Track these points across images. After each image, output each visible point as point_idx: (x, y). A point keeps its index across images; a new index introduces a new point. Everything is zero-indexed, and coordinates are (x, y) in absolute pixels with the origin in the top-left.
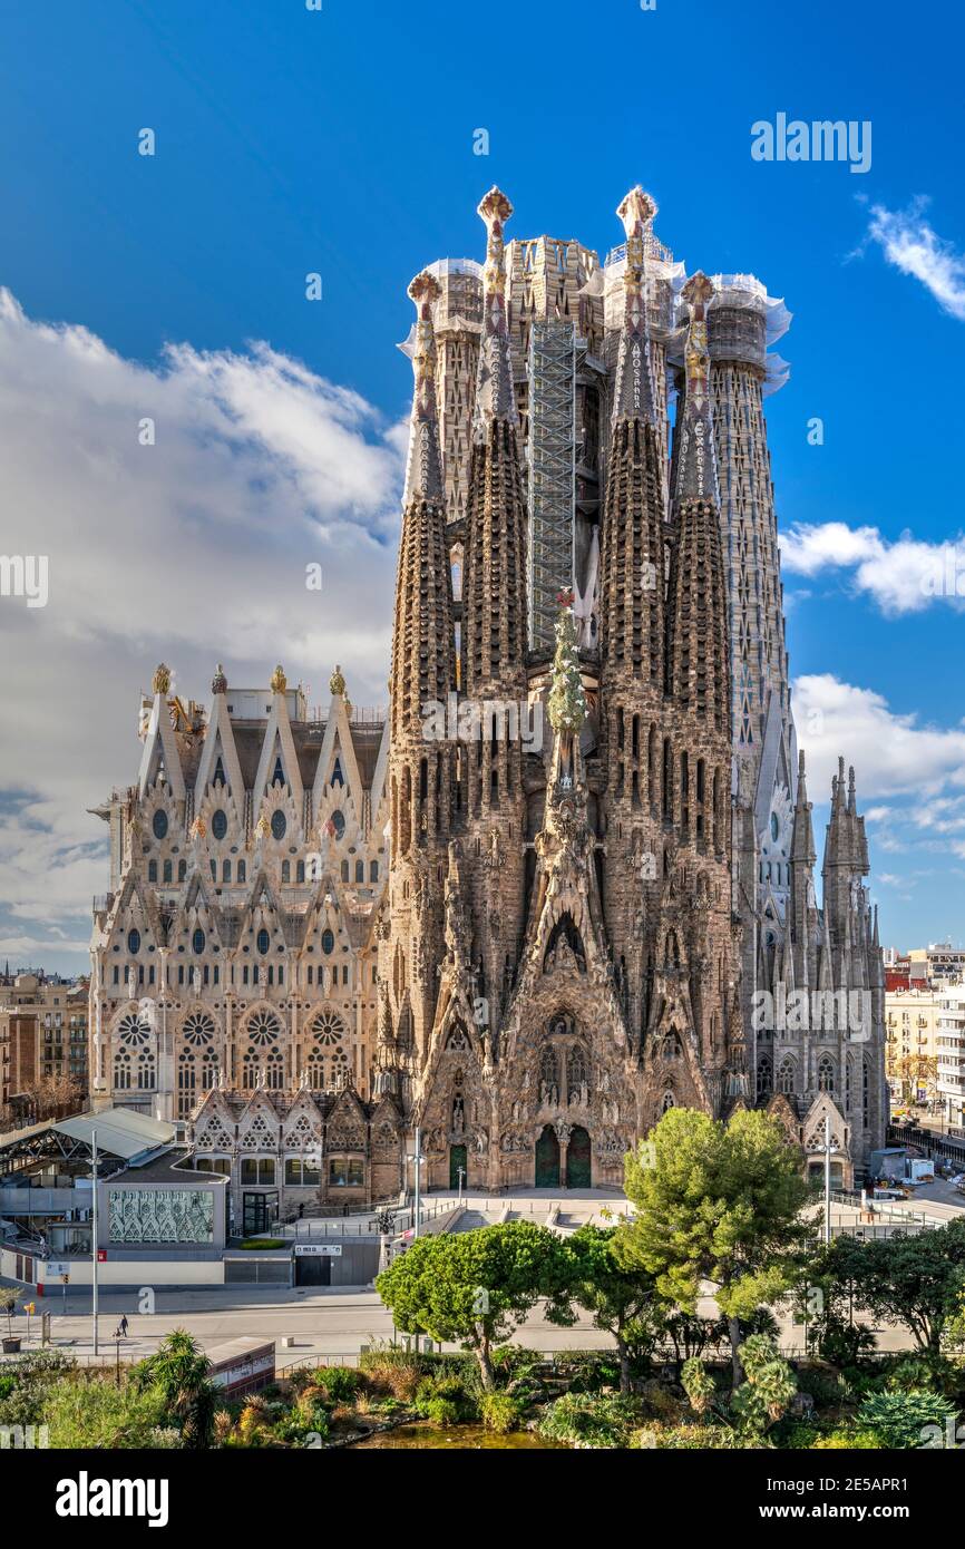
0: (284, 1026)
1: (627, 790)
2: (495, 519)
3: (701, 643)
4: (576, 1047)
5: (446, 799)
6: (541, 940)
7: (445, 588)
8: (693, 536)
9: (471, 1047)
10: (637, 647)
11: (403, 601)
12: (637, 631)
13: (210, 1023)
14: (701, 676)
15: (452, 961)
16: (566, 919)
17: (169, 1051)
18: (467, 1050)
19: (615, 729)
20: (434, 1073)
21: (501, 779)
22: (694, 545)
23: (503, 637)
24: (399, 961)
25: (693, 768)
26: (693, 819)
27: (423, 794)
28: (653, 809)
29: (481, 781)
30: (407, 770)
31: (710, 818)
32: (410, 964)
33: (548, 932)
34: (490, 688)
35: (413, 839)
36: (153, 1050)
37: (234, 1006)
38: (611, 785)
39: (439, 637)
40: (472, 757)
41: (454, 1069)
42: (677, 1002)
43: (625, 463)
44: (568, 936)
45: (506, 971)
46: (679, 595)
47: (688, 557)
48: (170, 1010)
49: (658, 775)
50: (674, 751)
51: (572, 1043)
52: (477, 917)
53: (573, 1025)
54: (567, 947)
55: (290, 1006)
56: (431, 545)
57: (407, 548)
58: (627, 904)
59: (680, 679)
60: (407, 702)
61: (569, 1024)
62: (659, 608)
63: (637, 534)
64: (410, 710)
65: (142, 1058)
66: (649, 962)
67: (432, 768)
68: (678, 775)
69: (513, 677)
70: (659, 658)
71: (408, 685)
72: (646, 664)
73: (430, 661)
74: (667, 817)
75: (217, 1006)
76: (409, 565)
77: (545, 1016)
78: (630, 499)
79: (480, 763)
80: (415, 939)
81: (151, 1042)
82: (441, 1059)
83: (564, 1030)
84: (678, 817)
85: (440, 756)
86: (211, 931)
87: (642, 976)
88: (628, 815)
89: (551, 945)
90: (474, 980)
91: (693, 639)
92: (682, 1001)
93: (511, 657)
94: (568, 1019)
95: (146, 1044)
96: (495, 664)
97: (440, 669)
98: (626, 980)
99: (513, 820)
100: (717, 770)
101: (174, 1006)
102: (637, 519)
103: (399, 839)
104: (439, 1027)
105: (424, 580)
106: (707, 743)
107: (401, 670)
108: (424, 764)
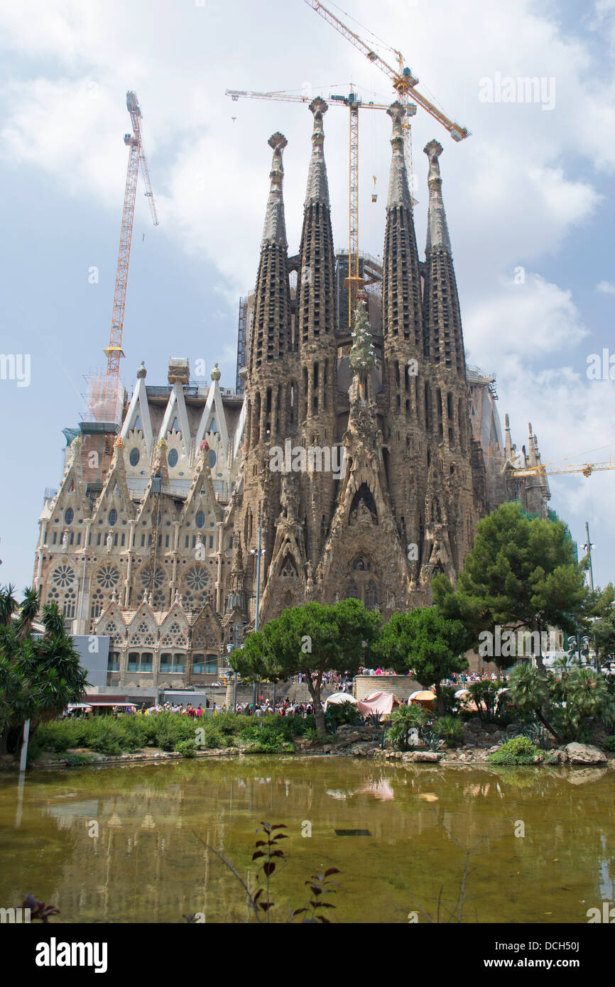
0: (167, 575)
1: (403, 410)
2: (317, 253)
3: (446, 326)
4: (371, 581)
5: (283, 414)
6: (347, 502)
7: (285, 290)
8: (438, 268)
9: (297, 575)
10: (406, 326)
11: (259, 297)
12: (406, 317)
13: (116, 573)
14: (447, 344)
15: (285, 516)
16: (364, 486)
17: (86, 590)
18: (295, 576)
19: (393, 374)
20: (271, 593)
21: (320, 401)
22: (439, 272)
23: (322, 318)
24: (249, 518)
25: (444, 398)
26: (445, 429)
27: (268, 410)
28: (419, 423)
29: (307, 403)
30: (258, 395)
31: (456, 429)
32: (256, 519)
33: (351, 497)
34: (313, 346)
35: (261, 437)
36: (75, 590)
37: (133, 561)
38: (392, 408)
39: (281, 317)
40: (301, 388)
41: (285, 590)
42: (441, 544)
43: (395, 228)
44: (366, 500)
45: (323, 525)
46: (431, 299)
47: (435, 279)
48: (90, 562)
49: (422, 402)
50: (432, 389)
51: (368, 578)
52: (303, 489)
53: (369, 565)
54: (365, 507)
55: (172, 562)
56: (278, 266)
57: (262, 268)
58: (405, 483)
59: (433, 346)
60: (260, 354)
61: (366, 565)
62: (419, 306)
63: (404, 265)
64: (262, 359)
65: (67, 596)
66: (421, 520)
67: (275, 393)
68: (435, 403)
69: (328, 341)
70: (420, 333)
71: (260, 344)
72: (412, 336)
73: (275, 330)
74: (429, 428)
75: (122, 560)
76: (264, 276)
77: (349, 556)
78: (399, 246)
79: (306, 392)
80: (260, 503)
81: (74, 585)
82: (276, 582)
83: (362, 568)
84: (436, 429)
85: (280, 387)
86: (122, 510)
87: (416, 529)
88: (404, 426)
89: (354, 505)
90: (300, 528)
91: (441, 323)
92: (444, 543)
93: (327, 329)
94: (365, 560)
95: (71, 585)
96: (316, 333)
97: (281, 335)
98: (405, 532)
99: (329, 428)
100: (460, 400)
101: (92, 559)
102: (404, 256)
103: (252, 438)
104: (276, 560)
105: (273, 285)
106: (453, 383)
107: (256, 335)
108: (269, 392)
